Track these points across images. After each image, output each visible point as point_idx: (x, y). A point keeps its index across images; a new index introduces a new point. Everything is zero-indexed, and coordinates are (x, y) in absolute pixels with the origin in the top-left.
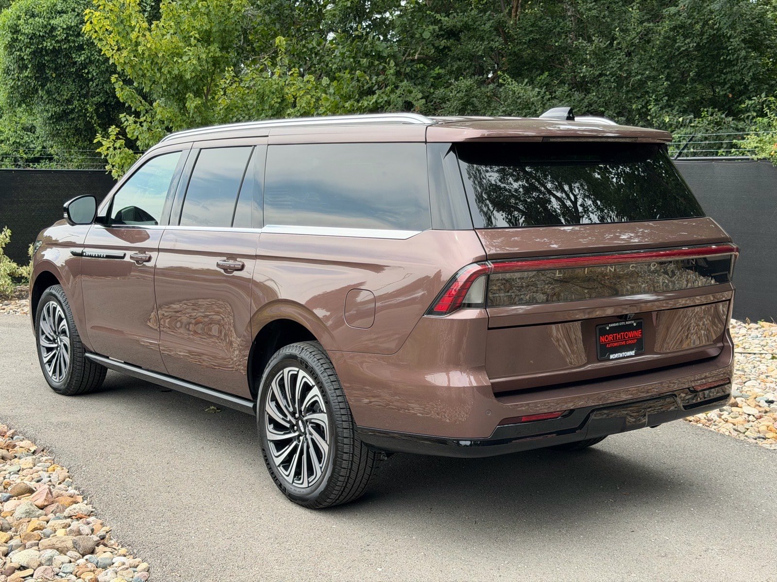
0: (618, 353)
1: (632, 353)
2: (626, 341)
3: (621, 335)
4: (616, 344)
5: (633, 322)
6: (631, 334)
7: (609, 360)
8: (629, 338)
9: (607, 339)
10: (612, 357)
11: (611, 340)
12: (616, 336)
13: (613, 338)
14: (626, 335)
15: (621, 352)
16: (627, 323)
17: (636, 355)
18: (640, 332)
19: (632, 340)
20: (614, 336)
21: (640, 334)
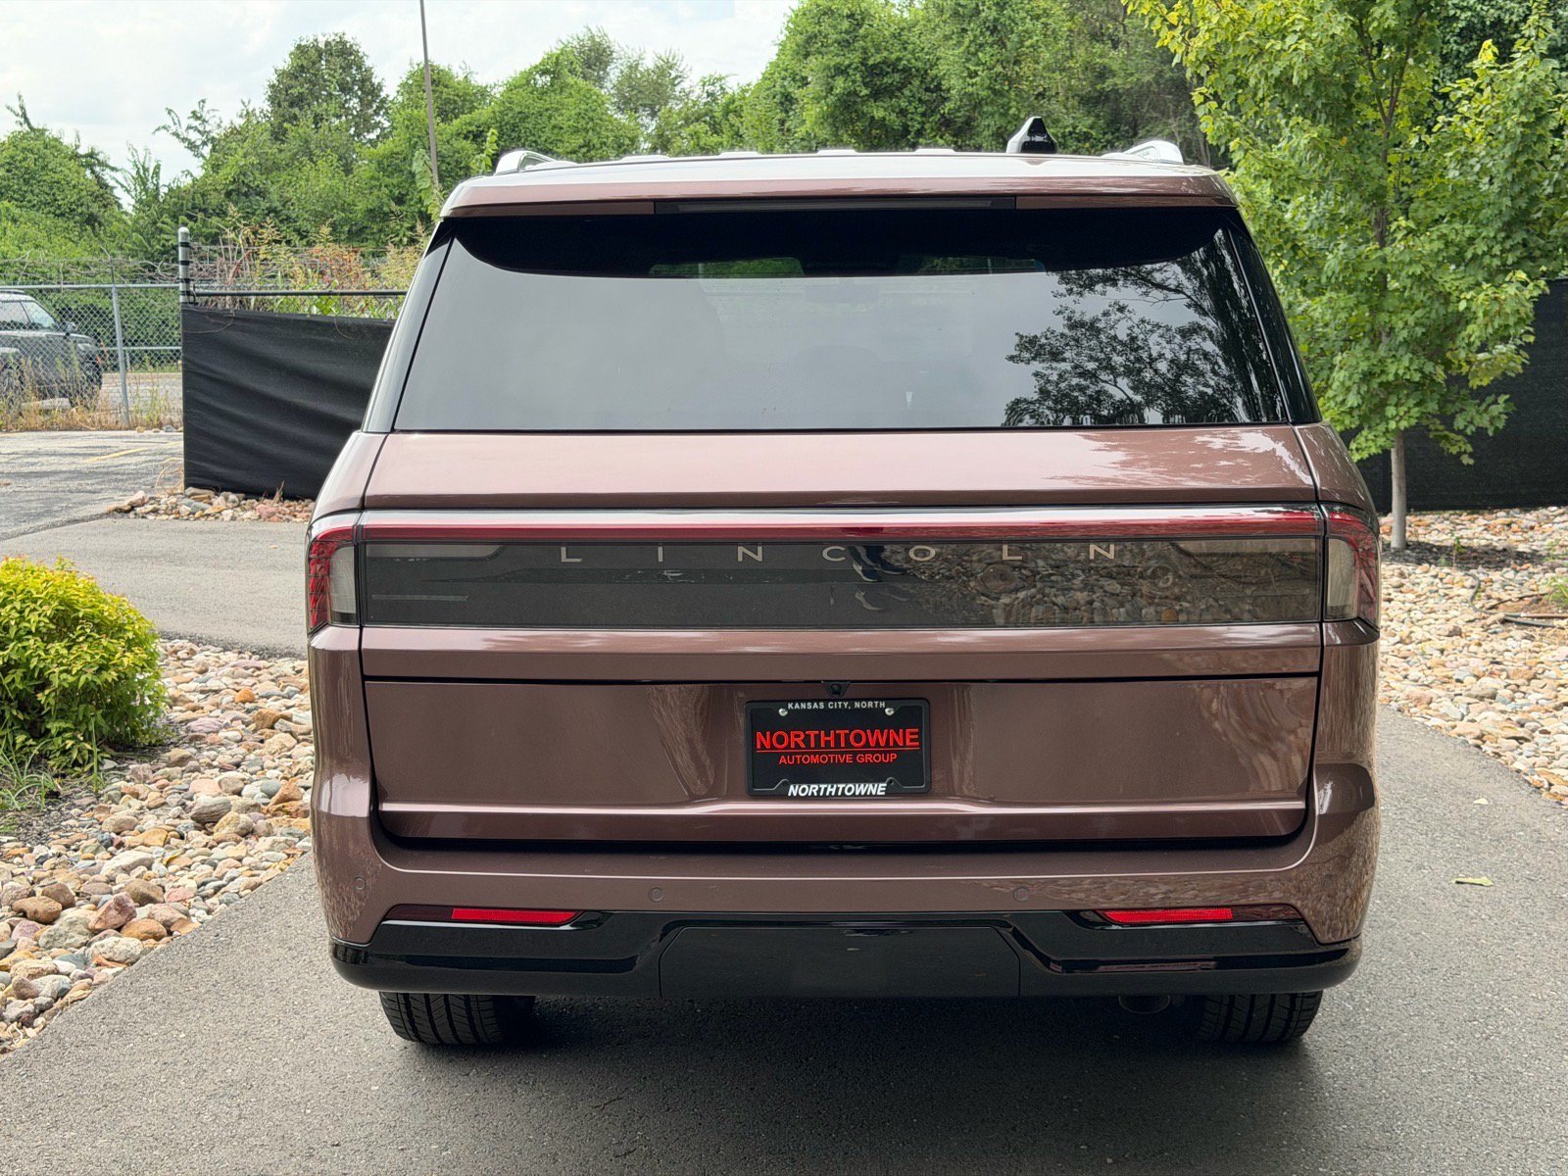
0: (817, 783)
1: (880, 788)
2: (855, 753)
3: (837, 737)
4: (813, 759)
5: (882, 704)
6: (879, 737)
7: (783, 796)
8: (867, 744)
9: (780, 740)
10: (793, 790)
11: (797, 745)
12: (818, 737)
13: (806, 741)
14: (858, 738)
15: (832, 782)
16: (857, 705)
17: (891, 795)
18: (911, 734)
19: (880, 752)
20: (807, 737)
21: (912, 740)
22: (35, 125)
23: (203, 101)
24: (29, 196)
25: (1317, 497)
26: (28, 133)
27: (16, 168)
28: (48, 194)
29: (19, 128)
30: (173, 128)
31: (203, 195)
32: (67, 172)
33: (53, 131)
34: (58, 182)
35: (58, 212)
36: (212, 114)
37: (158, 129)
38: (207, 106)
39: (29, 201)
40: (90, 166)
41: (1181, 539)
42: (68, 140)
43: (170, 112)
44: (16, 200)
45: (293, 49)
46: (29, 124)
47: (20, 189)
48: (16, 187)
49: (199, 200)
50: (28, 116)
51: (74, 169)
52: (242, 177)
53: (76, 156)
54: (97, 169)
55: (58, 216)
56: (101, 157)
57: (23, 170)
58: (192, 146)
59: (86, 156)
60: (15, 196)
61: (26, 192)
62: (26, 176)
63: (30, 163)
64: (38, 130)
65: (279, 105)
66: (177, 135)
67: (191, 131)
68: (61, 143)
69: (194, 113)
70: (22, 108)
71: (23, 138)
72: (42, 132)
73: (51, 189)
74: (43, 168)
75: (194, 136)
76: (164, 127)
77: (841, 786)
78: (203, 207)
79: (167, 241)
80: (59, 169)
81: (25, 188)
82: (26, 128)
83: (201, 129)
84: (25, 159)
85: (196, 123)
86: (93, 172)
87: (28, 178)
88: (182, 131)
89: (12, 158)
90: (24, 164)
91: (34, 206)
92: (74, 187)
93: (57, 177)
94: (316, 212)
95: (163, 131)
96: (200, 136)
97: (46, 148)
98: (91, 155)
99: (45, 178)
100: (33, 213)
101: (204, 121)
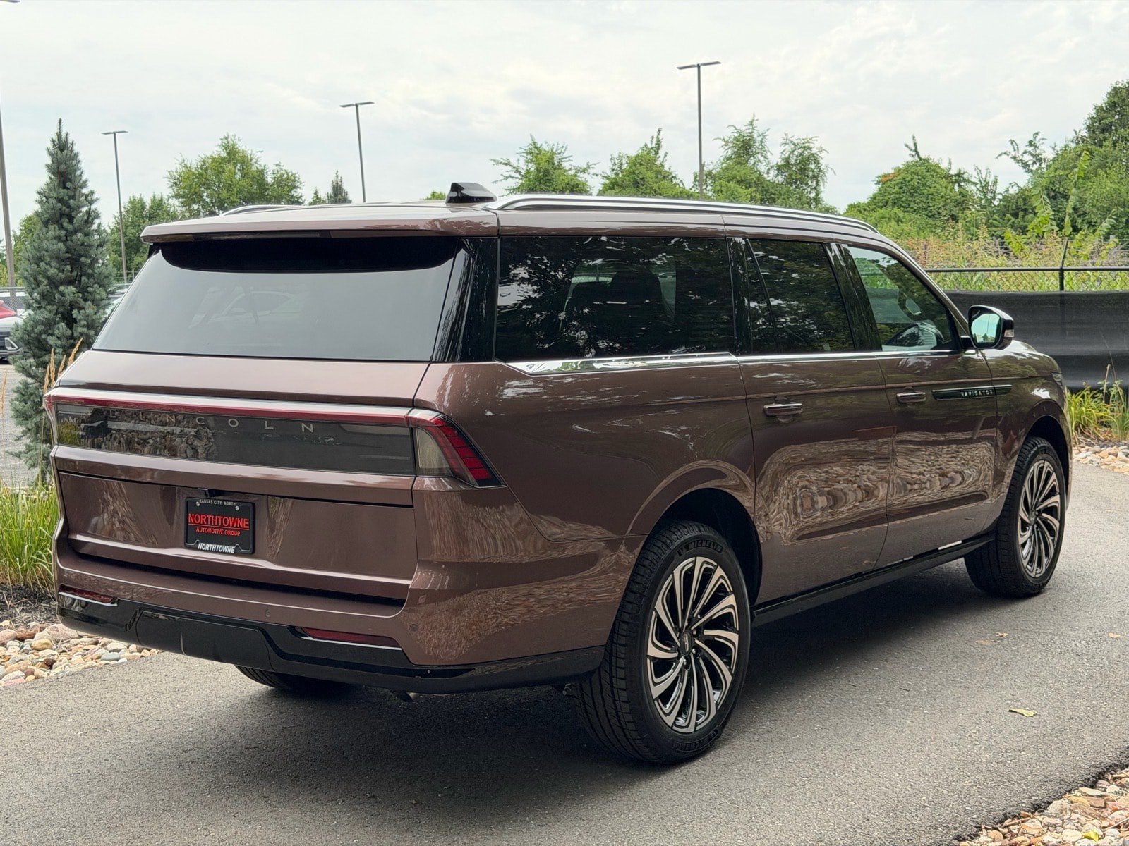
0: (209, 543)
2: (224, 529)
3: (218, 519)
4: (209, 531)
5: (234, 504)
6: (232, 521)
7: (195, 549)
8: (229, 525)
9: (197, 519)
10: (200, 546)
11: (203, 522)
12: (211, 518)
13: (207, 520)
14: (225, 521)
16: (225, 503)
17: (236, 554)
18: (246, 521)
19: (234, 530)
20: (207, 518)
21: (246, 525)
22: (923, 156)
23: (1037, 134)
24: (912, 204)
25: (413, 404)
26: (917, 162)
27: (906, 186)
28: (925, 203)
29: (911, 159)
30: (1013, 153)
31: (1025, 200)
32: (938, 187)
33: (935, 159)
34: (932, 194)
35: (930, 214)
36: (1041, 141)
37: (1000, 155)
38: (1039, 137)
39: (912, 208)
40: (958, 182)
41: (343, 423)
42: (944, 165)
43: (1012, 142)
44: (904, 207)
45: (1109, 90)
46: (919, 156)
47: (907, 200)
48: (904, 198)
49: (1021, 203)
50: (919, 150)
51: (944, 185)
52: (1051, 186)
53: (947, 176)
54: (962, 184)
55: (930, 217)
56: (965, 176)
57: (910, 187)
58: (1025, 165)
59: (956, 175)
60: (903, 205)
61: (910, 201)
62: (912, 191)
63: (915, 182)
64: (924, 160)
65: (1094, 132)
66: (1014, 158)
67: (1026, 155)
68: (939, 167)
69: (1030, 142)
70: (915, 144)
71: (914, 165)
72: (927, 160)
73: (927, 199)
74: (923, 185)
75: (1027, 158)
76: (1005, 153)
77: (218, 546)
78: (1024, 208)
79: (995, 232)
80: (933, 185)
81: (910, 199)
82: (916, 158)
83: (1034, 153)
84: (912, 180)
85: (1030, 149)
86: (959, 186)
87: (913, 192)
88: (1019, 156)
89: (904, 179)
90: (912, 183)
91: (915, 211)
92: (942, 197)
93: (932, 190)
94: (1104, 207)
95: (1005, 156)
96: (1031, 158)
97: (927, 171)
98: (959, 175)
99: (924, 192)
100: (913, 216)
101: (1036, 147)
